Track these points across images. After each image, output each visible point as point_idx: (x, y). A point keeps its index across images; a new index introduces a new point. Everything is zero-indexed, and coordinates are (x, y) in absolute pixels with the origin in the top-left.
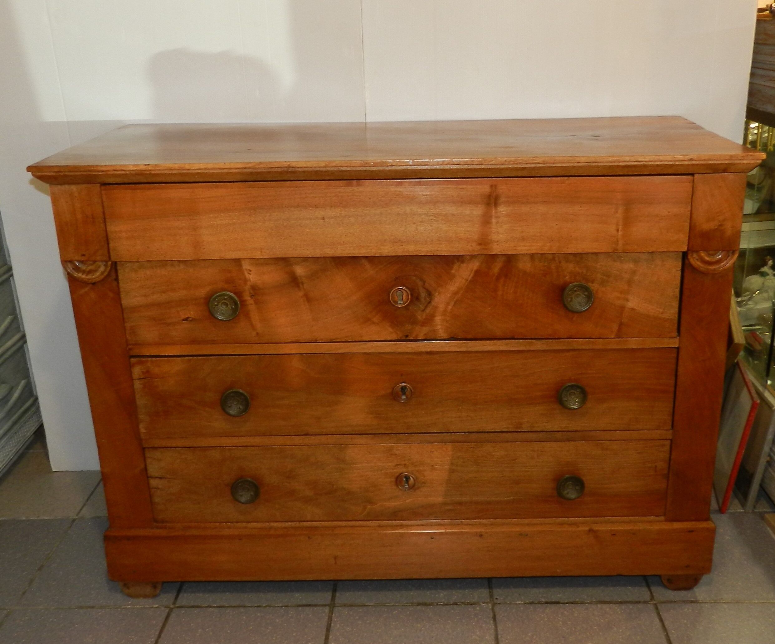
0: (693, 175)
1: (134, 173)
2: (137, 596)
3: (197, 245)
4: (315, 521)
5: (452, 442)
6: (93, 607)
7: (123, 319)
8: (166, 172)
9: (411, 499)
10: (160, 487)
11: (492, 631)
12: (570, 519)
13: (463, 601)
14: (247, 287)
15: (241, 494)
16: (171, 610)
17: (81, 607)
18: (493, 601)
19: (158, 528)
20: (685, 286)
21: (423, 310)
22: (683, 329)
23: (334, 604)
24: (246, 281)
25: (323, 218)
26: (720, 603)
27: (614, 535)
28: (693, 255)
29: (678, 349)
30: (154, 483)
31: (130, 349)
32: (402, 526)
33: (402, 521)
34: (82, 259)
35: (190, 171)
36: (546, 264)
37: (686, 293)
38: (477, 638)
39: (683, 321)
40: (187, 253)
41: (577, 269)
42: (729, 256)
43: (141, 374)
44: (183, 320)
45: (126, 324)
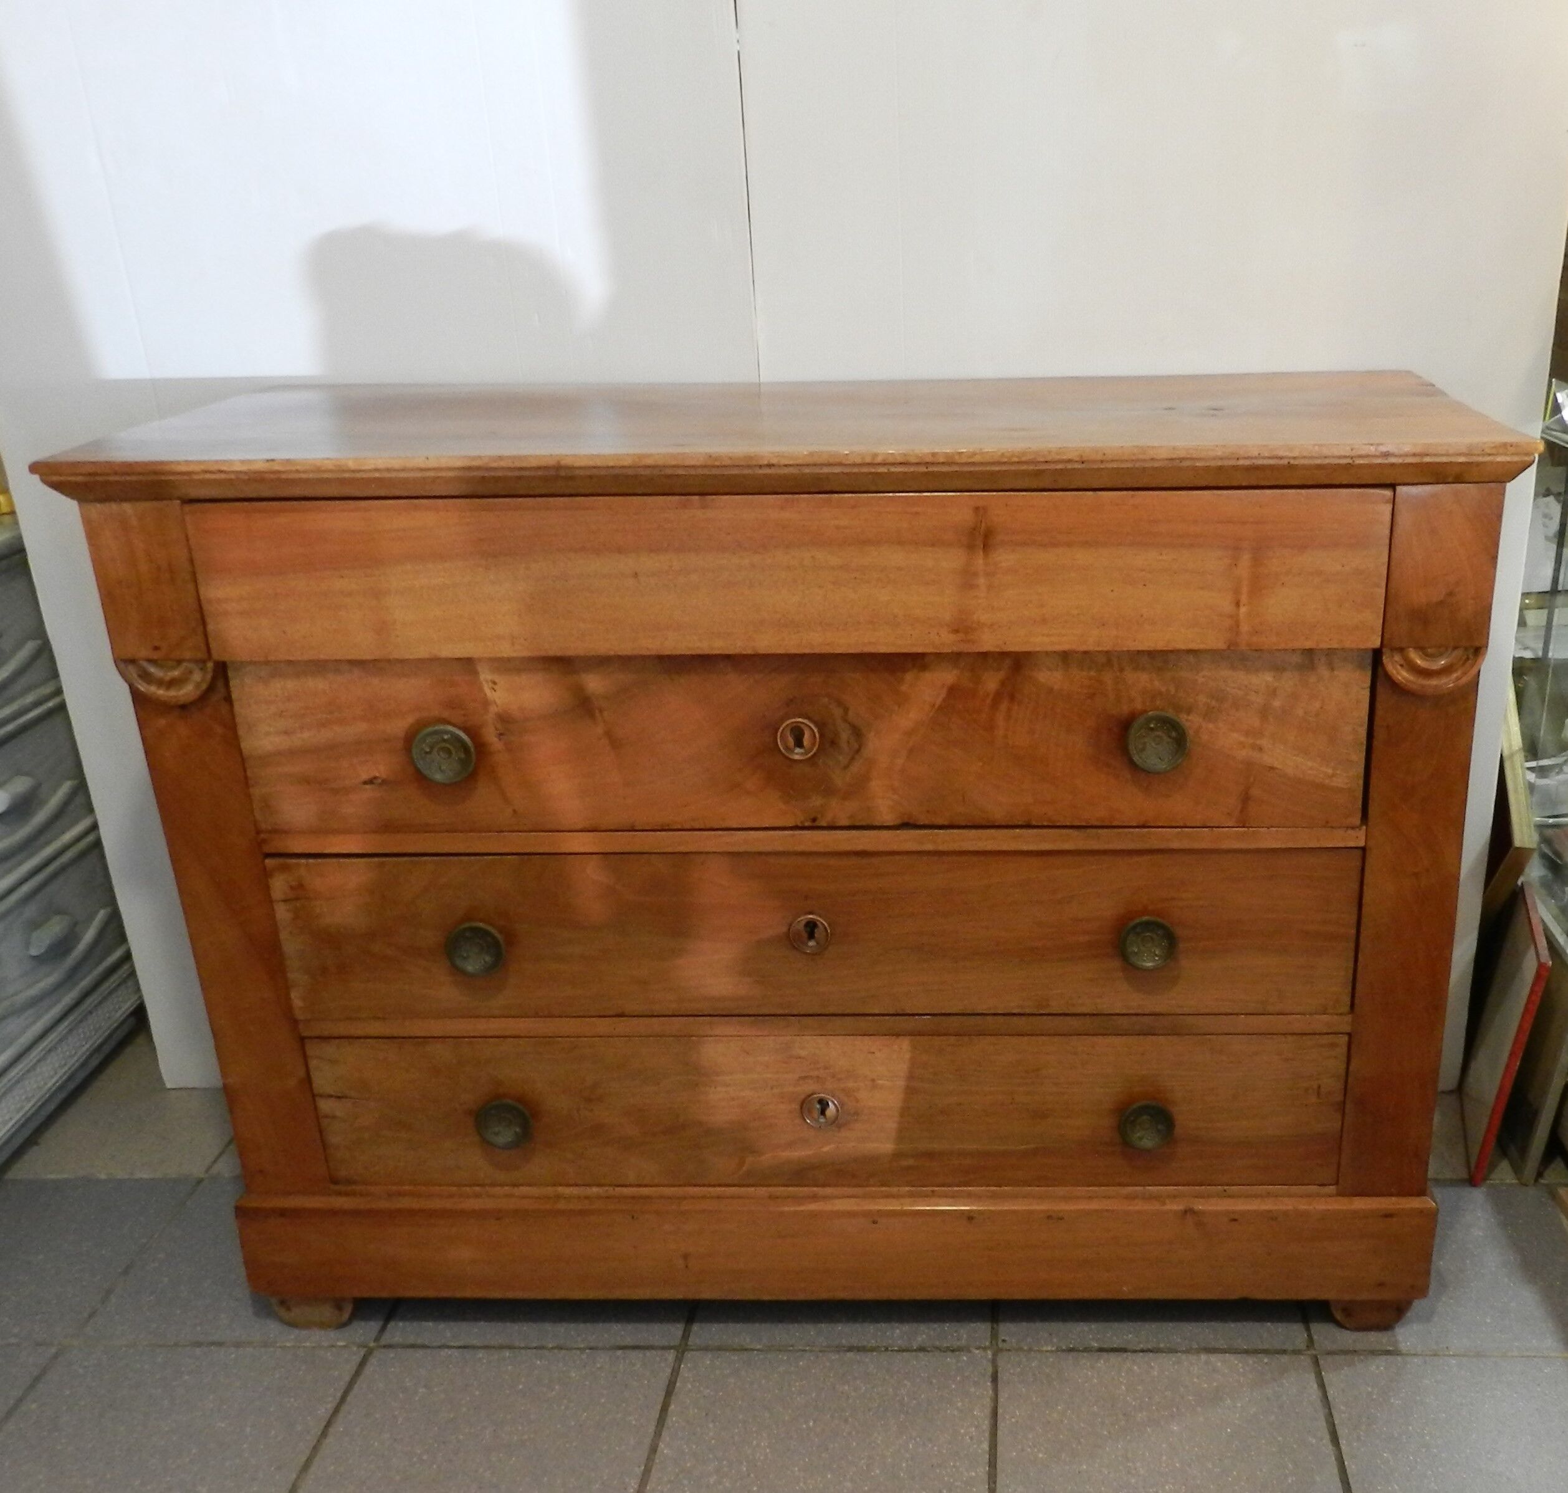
0: (1393, 486)
1: (246, 477)
2: (307, 1325)
3: (382, 628)
4: (646, 1186)
5: (911, 1034)
6: (220, 1344)
7: (246, 778)
8: (311, 476)
9: (832, 1146)
10: (338, 1114)
11: (988, 1402)
12: (1147, 1188)
13: (937, 1343)
14: (490, 717)
15: (496, 1129)
16: (369, 1353)
17: (199, 1344)
18: (997, 1345)
19: (339, 1194)
20: (1378, 721)
21: (846, 767)
22: (1373, 809)
23: (686, 1345)
24: (486, 703)
25: (636, 575)
26: (1444, 1355)
27: (1235, 1220)
28: (1393, 657)
29: (1363, 849)
30: (325, 1106)
31: (264, 841)
32: (814, 1198)
33: (815, 1189)
34: (155, 655)
35: (358, 475)
36: (1092, 673)
37: (1380, 735)
38: (956, 1413)
39: (1373, 794)
40: (364, 645)
41: (1157, 683)
42: (1468, 659)
43: (288, 891)
44: (365, 783)
45: (251, 790)
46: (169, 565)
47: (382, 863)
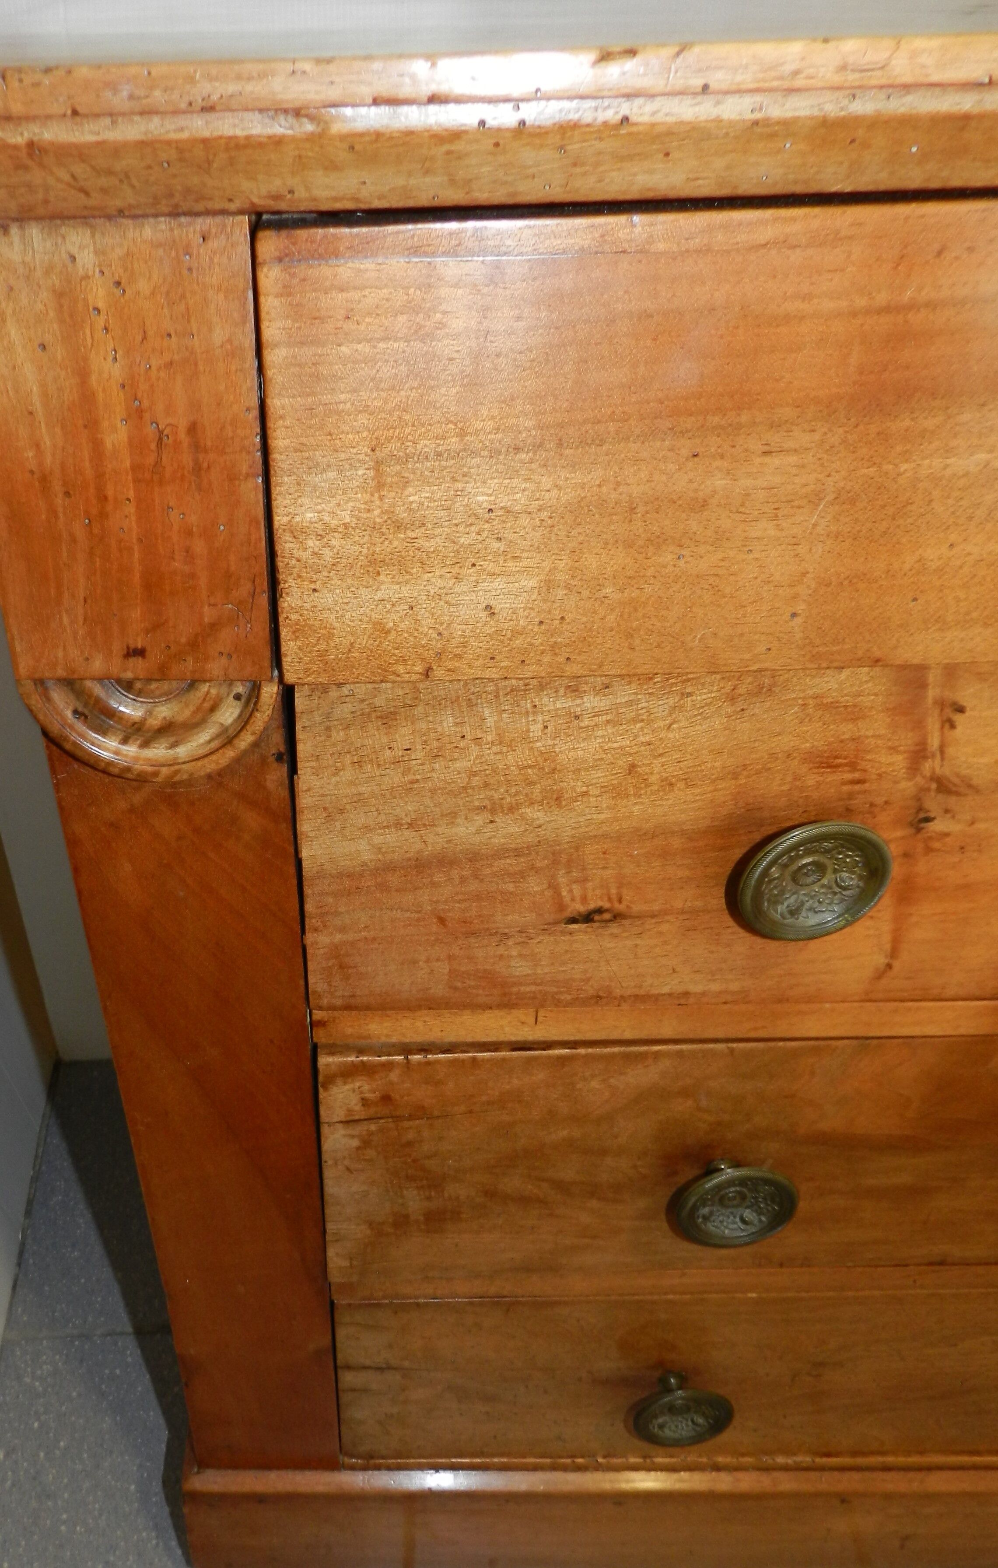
34: (130, 669)
43: (358, 1108)
44: (573, 920)
45: (309, 938)
46: (193, 429)
47: (562, 1061)
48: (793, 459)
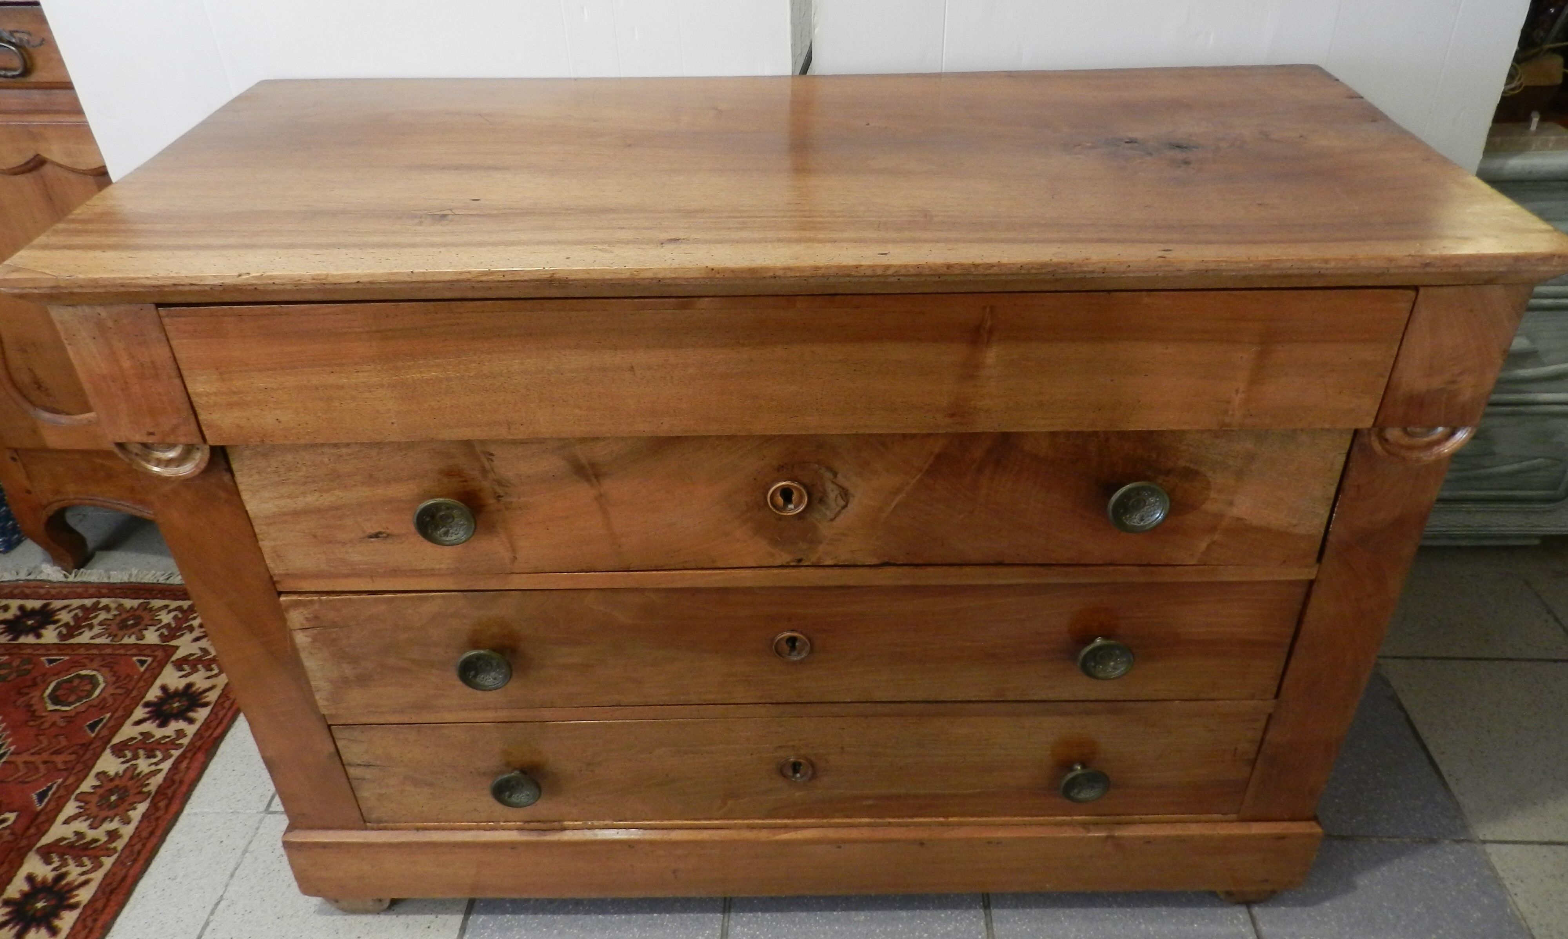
0: (1416, 289)
1: (219, 288)
2: (354, 911)
3: (377, 416)
7: (255, 535)
8: (289, 287)
9: (804, 792)
10: (367, 777)
12: (1074, 817)
14: (489, 482)
20: (1349, 481)
21: (833, 519)
22: (1328, 554)
24: (485, 472)
25: (632, 369)
27: (1148, 842)
29: (1311, 582)
30: (354, 771)
31: (277, 582)
32: (786, 828)
33: (787, 821)
34: (150, 440)
37: (1349, 492)
39: (1332, 538)
40: (360, 430)
43: (304, 622)
44: (371, 537)
45: (261, 543)
46: (153, 362)
47: (392, 599)
48: (367, 374)
